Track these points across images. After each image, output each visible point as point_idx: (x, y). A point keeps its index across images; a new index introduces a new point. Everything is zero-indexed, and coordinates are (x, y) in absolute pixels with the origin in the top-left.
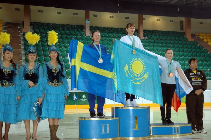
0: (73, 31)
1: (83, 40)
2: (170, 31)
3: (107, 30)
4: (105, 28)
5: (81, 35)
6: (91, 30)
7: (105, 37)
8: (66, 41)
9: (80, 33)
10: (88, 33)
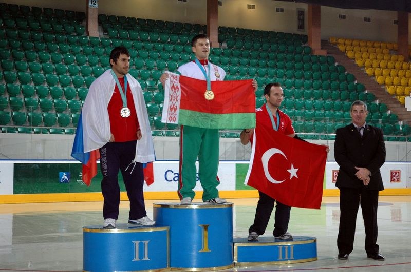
0: (59, 23)
1: (81, 46)
2: (276, 32)
3: (138, 24)
4: (134, 19)
5: (78, 35)
6: (100, 22)
7: (132, 40)
8: (43, 48)
9: (75, 31)
10: (94, 30)
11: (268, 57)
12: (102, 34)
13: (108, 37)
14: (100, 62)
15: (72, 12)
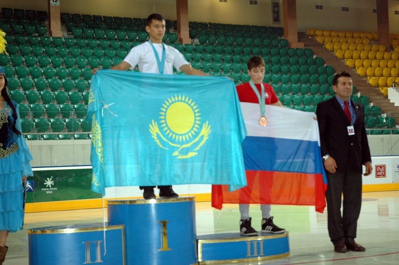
0: (19, 23)
1: (44, 47)
2: (251, 25)
3: (104, 21)
4: (100, 17)
5: (39, 36)
6: (63, 21)
9: (37, 31)
10: (57, 30)
11: (243, 52)
12: (66, 34)
13: (72, 36)
14: (64, 63)
15: (33, 11)
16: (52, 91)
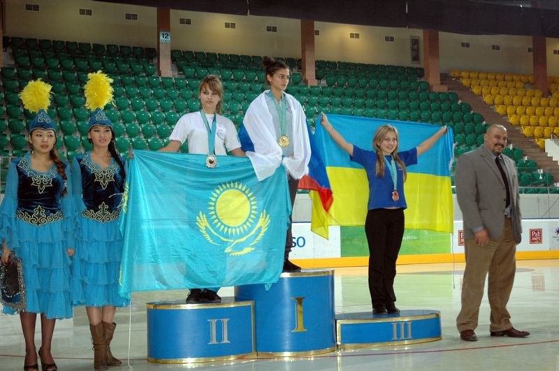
0: (125, 62)
1: (152, 88)
2: (386, 65)
3: (219, 60)
4: (214, 55)
5: (147, 76)
6: (173, 60)
9: (144, 70)
10: (167, 69)
11: (376, 96)
12: (176, 74)
13: (183, 77)
14: (174, 106)
15: (140, 48)
16: (160, 138)
